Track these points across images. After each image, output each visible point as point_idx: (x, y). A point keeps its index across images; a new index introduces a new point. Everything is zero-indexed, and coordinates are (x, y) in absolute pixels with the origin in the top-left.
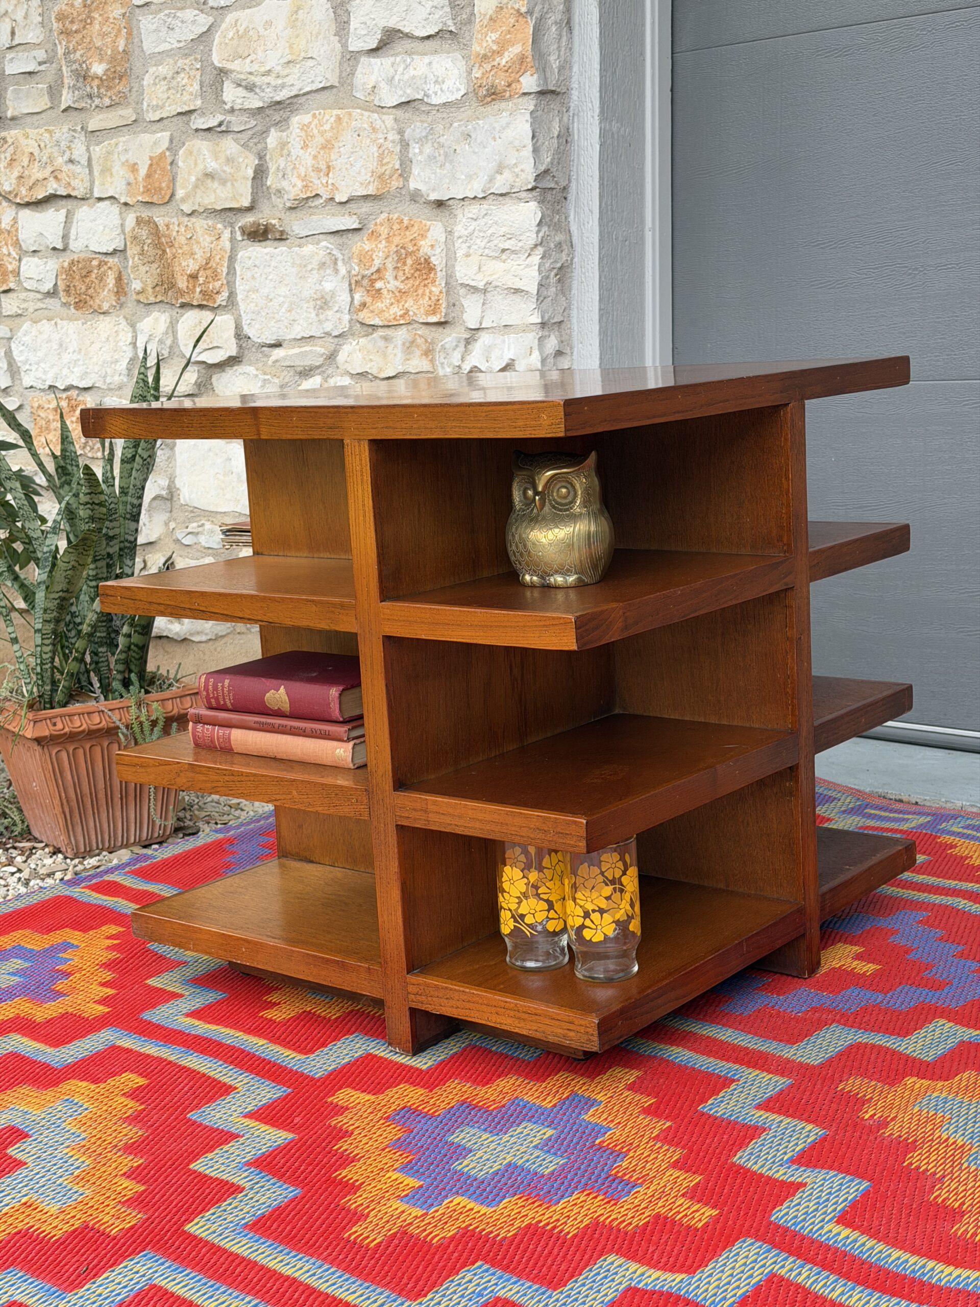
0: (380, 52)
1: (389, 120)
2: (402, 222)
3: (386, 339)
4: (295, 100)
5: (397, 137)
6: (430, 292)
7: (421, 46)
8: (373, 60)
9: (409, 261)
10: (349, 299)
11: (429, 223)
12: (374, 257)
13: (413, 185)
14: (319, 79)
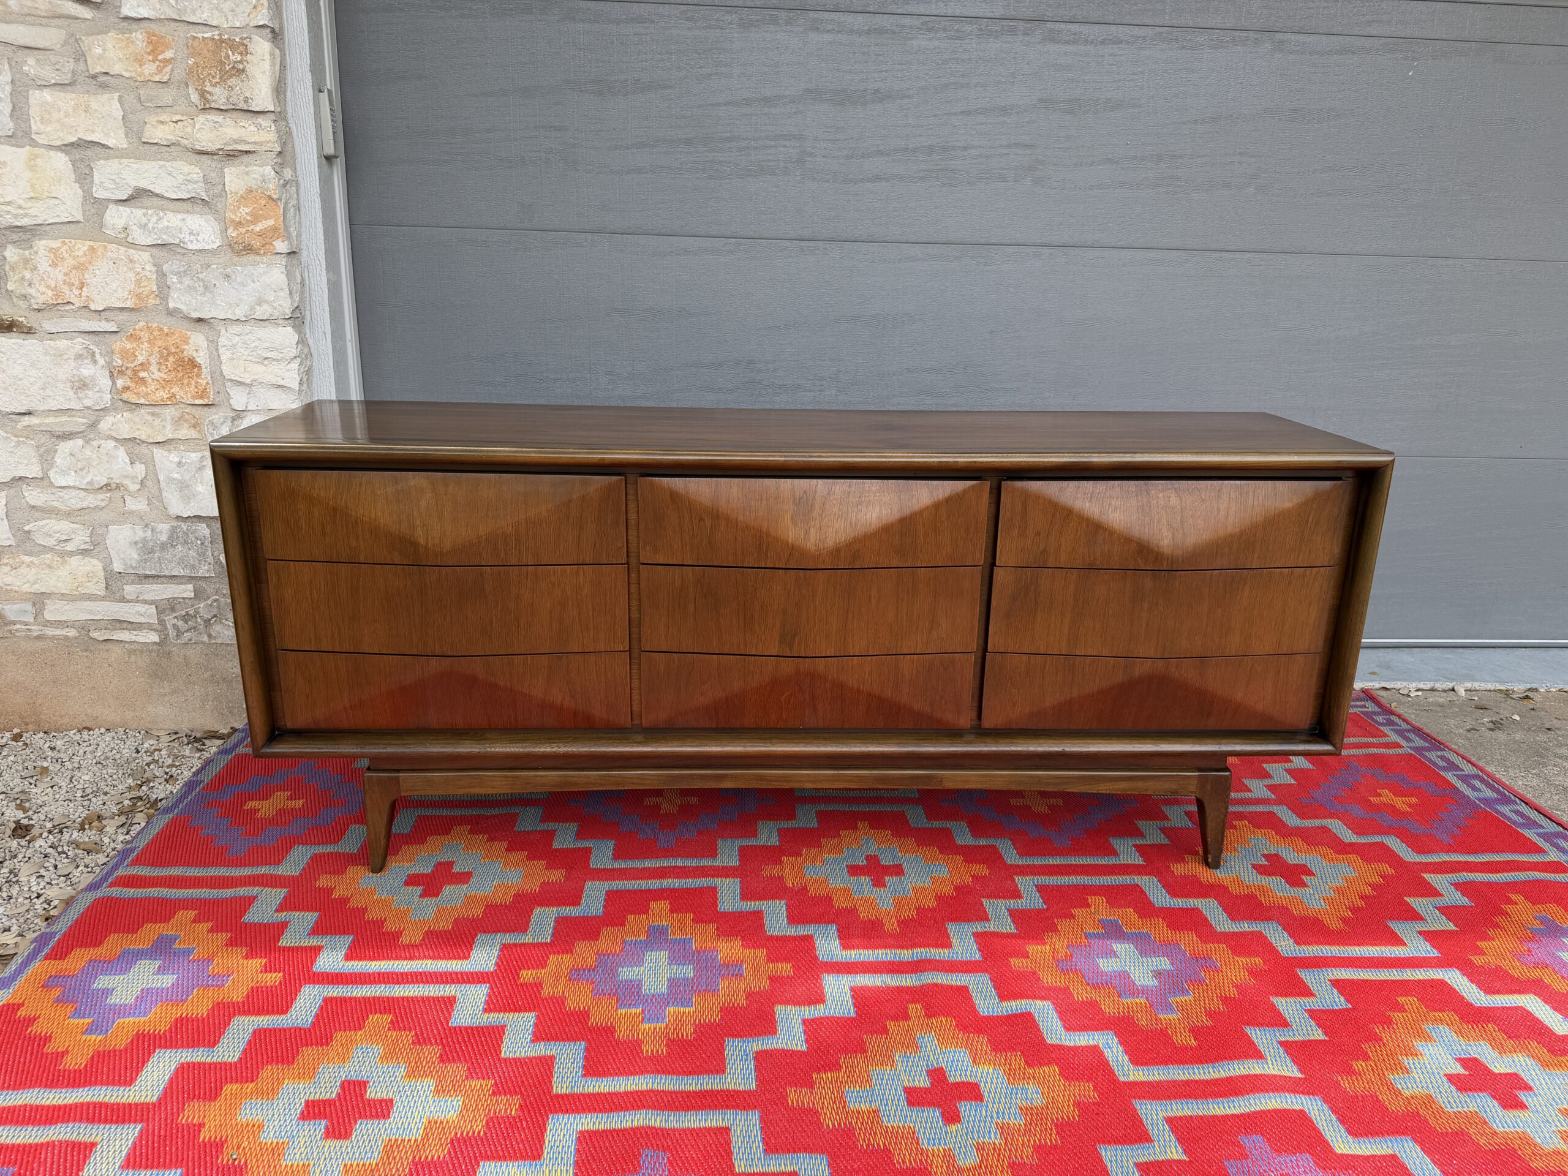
0: (128, 203)
1: (146, 256)
2: (161, 330)
3: (153, 414)
4: (39, 228)
5: (154, 269)
6: (196, 383)
7: (171, 205)
8: (121, 208)
9: (171, 359)
10: (111, 383)
11: (189, 333)
12: (137, 354)
13: (171, 305)
14: (67, 215)
